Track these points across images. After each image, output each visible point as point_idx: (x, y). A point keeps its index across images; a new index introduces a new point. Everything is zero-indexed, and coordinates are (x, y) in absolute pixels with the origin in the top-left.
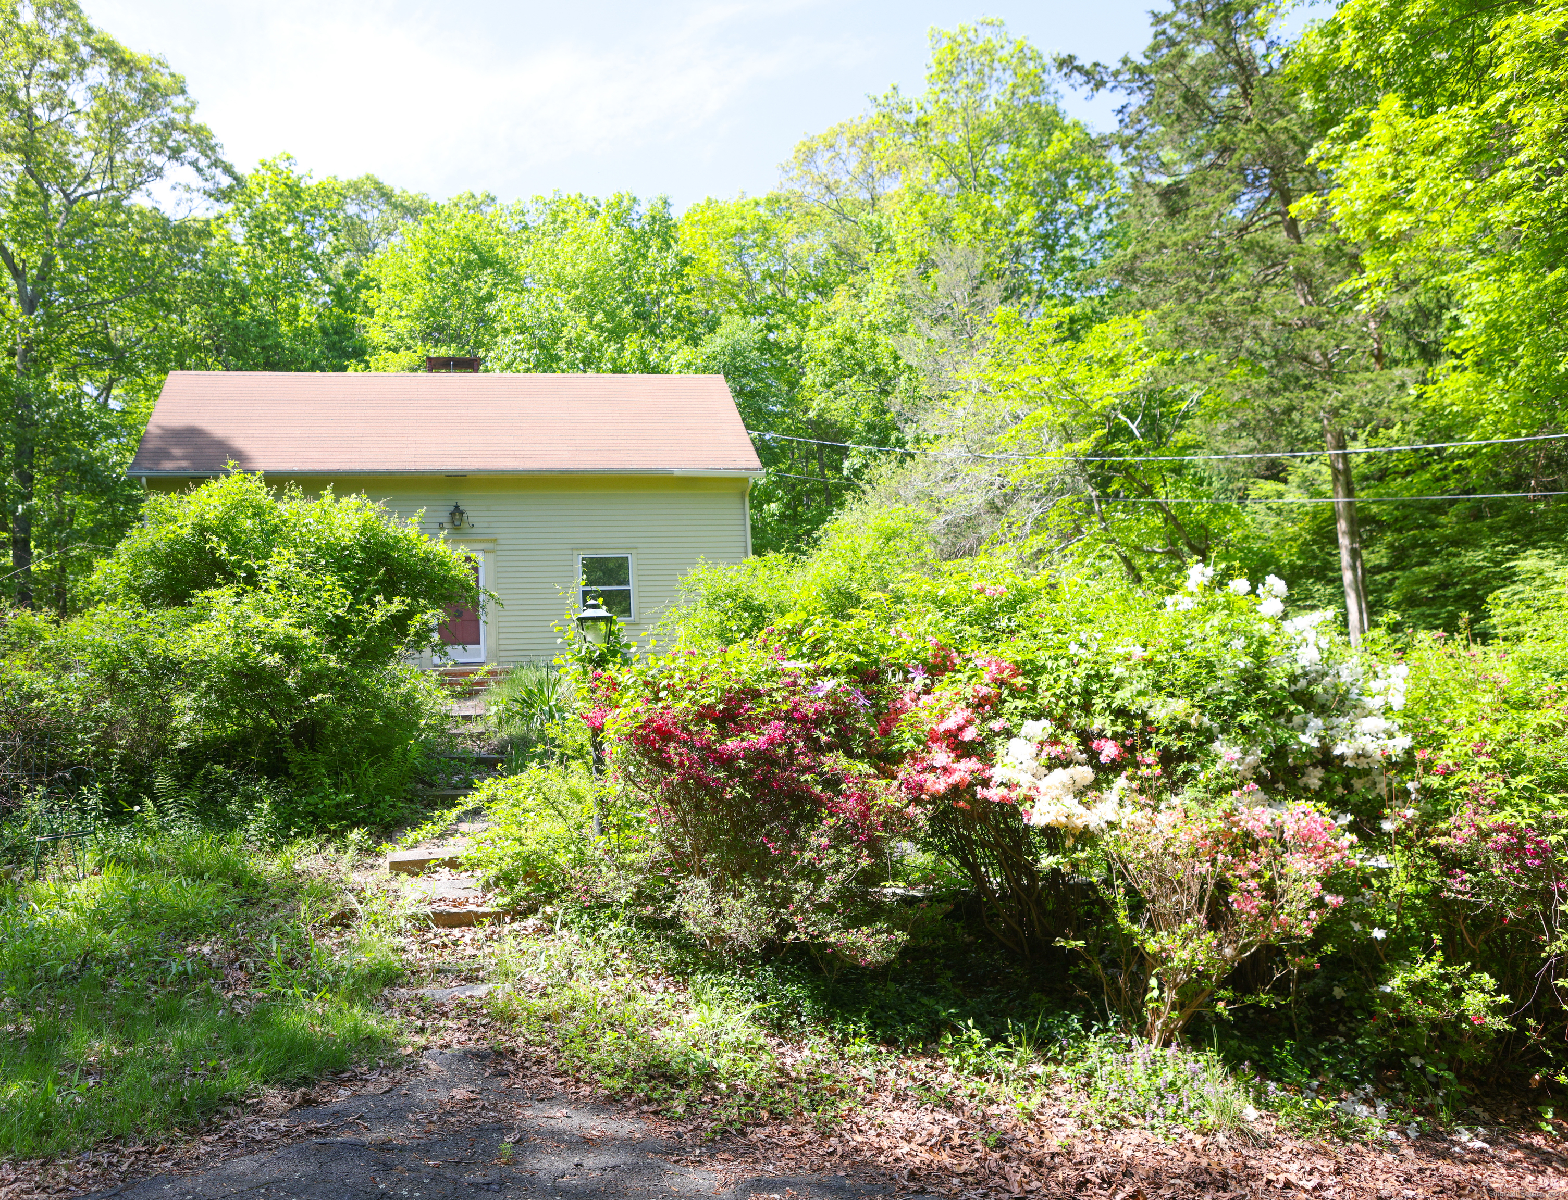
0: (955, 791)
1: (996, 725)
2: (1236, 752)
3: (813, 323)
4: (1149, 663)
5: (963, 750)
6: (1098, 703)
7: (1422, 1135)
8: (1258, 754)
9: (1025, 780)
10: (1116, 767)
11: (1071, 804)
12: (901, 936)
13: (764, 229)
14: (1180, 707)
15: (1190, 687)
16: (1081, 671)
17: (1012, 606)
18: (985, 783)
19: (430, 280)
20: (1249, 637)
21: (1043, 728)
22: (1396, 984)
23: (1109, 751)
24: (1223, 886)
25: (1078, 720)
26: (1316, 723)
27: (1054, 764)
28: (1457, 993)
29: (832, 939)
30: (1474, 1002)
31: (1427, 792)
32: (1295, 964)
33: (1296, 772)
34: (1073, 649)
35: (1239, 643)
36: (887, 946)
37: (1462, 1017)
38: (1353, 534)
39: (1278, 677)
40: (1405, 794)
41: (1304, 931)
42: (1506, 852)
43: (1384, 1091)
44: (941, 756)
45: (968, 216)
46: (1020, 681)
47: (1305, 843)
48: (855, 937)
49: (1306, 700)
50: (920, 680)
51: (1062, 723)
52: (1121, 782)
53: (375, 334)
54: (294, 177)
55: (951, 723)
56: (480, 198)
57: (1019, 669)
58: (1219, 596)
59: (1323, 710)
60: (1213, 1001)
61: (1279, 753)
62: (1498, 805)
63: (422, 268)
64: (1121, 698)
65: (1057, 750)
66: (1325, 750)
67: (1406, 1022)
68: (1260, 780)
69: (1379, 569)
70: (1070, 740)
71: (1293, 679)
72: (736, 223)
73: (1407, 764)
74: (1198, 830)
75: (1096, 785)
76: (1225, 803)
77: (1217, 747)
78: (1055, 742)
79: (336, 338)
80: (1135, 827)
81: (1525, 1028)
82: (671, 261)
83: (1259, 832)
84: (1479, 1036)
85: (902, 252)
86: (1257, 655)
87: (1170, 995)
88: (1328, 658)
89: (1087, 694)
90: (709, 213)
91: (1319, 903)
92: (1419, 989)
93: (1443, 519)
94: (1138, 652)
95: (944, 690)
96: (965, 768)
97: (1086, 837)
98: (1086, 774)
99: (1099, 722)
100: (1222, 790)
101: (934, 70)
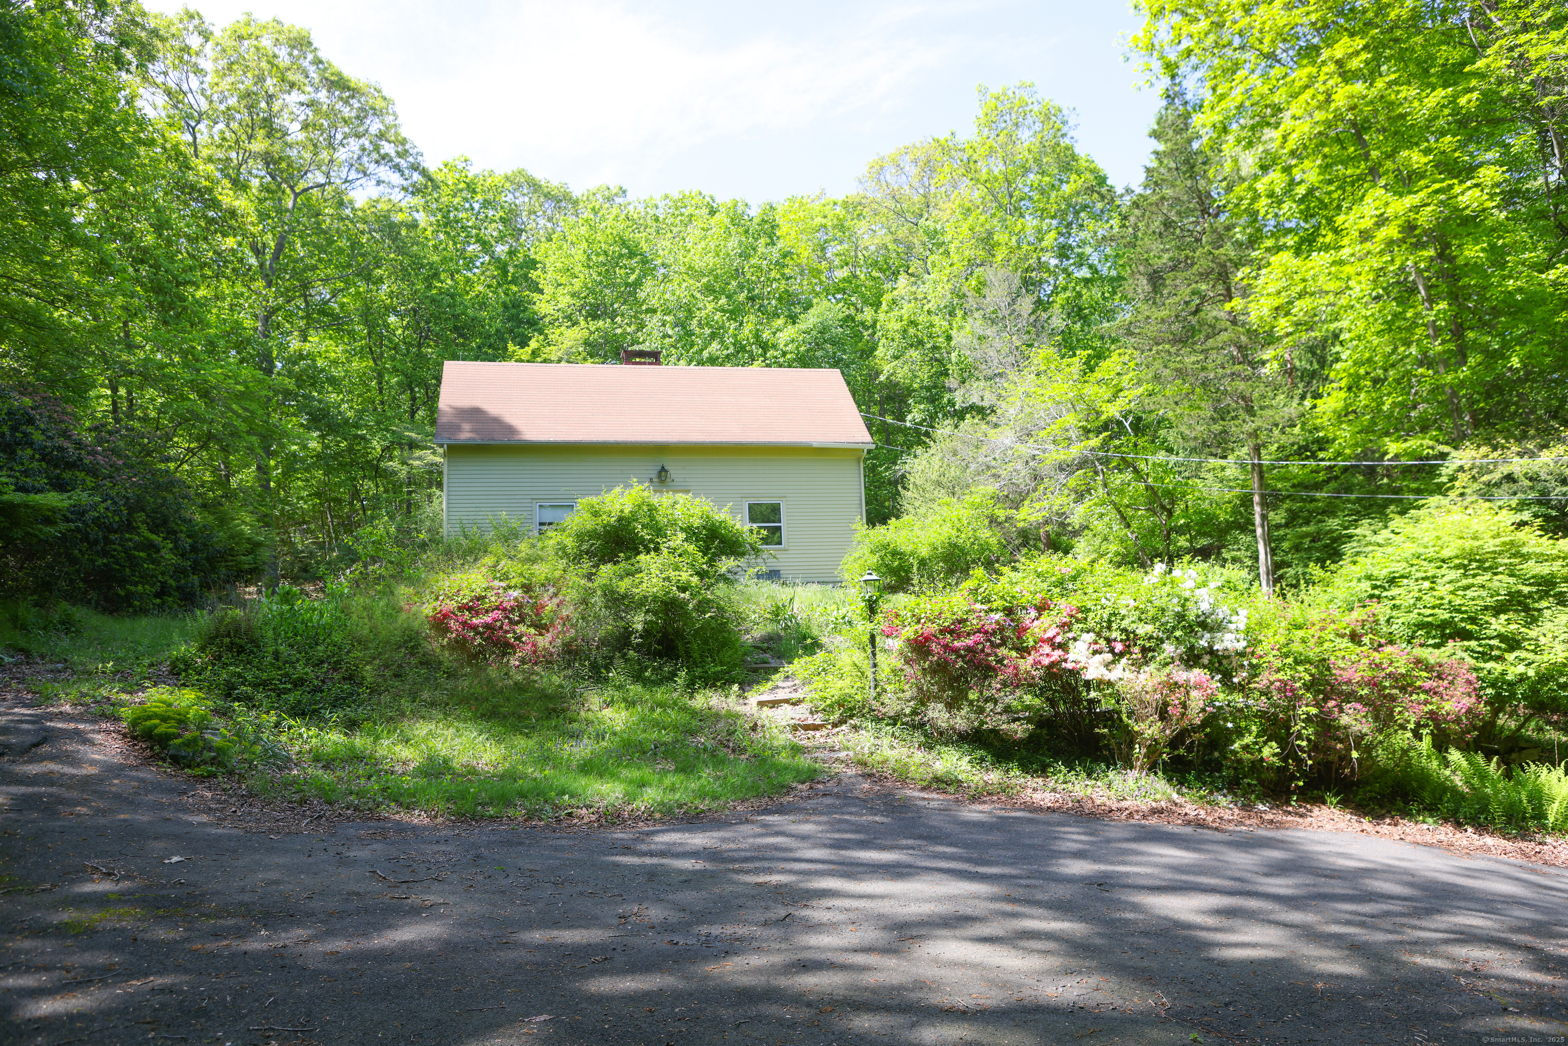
0: (1053, 665)
1: (1070, 635)
2: (1172, 648)
3: (884, 307)
4: (1137, 608)
5: (1054, 647)
6: (1114, 626)
7: (1243, 805)
8: (1182, 649)
9: (1083, 660)
10: (1121, 655)
11: (1103, 670)
12: (1031, 727)
13: (841, 227)
14: (1149, 628)
15: (1154, 619)
16: (1107, 612)
17: (1074, 578)
18: (1065, 661)
19: (589, 267)
20: (1179, 597)
21: (1091, 636)
22: (1236, 746)
23: (1119, 647)
24: (1166, 704)
25: (1105, 633)
26: (1207, 636)
27: (1095, 652)
28: (1260, 751)
29: (1004, 727)
30: (1266, 752)
31: (1252, 666)
32: (1196, 736)
33: (1199, 657)
34: (1103, 601)
35: (1175, 600)
36: (1025, 731)
37: (1262, 760)
38: (1264, 504)
39: (1192, 617)
40: (1242, 666)
41: (1197, 722)
42: (1279, 690)
43: (1231, 790)
44: (1047, 649)
45: (1007, 235)
46: (1080, 615)
47: (1198, 686)
48: (1014, 726)
49: (1204, 625)
50: (1033, 614)
51: (1099, 635)
52: (1124, 661)
53: (543, 306)
54: (470, 175)
55: (1050, 634)
56: (614, 191)
57: (1079, 610)
58: (1168, 578)
59: (1211, 630)
60: (1161, 754)
61: (1192, 648)
62: (1278, 670)
63: (583, 258)
64: (1125, 624)
65: (1097, 647)
66: (1211, 647)
67: (1240, 761)
68: (1181, 659)
69: (1278, 527)
70: (1102, 642)
71: (1198, 616)
72: (819, 220)
73: (1242, 654)
74: (1156, 680)
75: (1113, 662)
76: (1167, 670)
77: (1164, 646)
78: (1096, 643)
79: (514, 311)
80: (1129, 681)
81: (1288, 764)
82: (775, 255)
83: (1181, 682)
84: (1271, 767)
85: (955, 257)
86: (1183, 606)
87: (1144, 751)
88: (1214, 607)
89: (1110, 622)
90: (802, 214)
91: (1203, 710)
92: (1246, 748)
93: (1318, 495)
94: (1132, 603)
95: (1046, 619)
96: (1057, 654)
97: (1110, 684)
98: (1109, 657)
99: (1115, 634)
100: (1167, 664)
101: (982, 121)
